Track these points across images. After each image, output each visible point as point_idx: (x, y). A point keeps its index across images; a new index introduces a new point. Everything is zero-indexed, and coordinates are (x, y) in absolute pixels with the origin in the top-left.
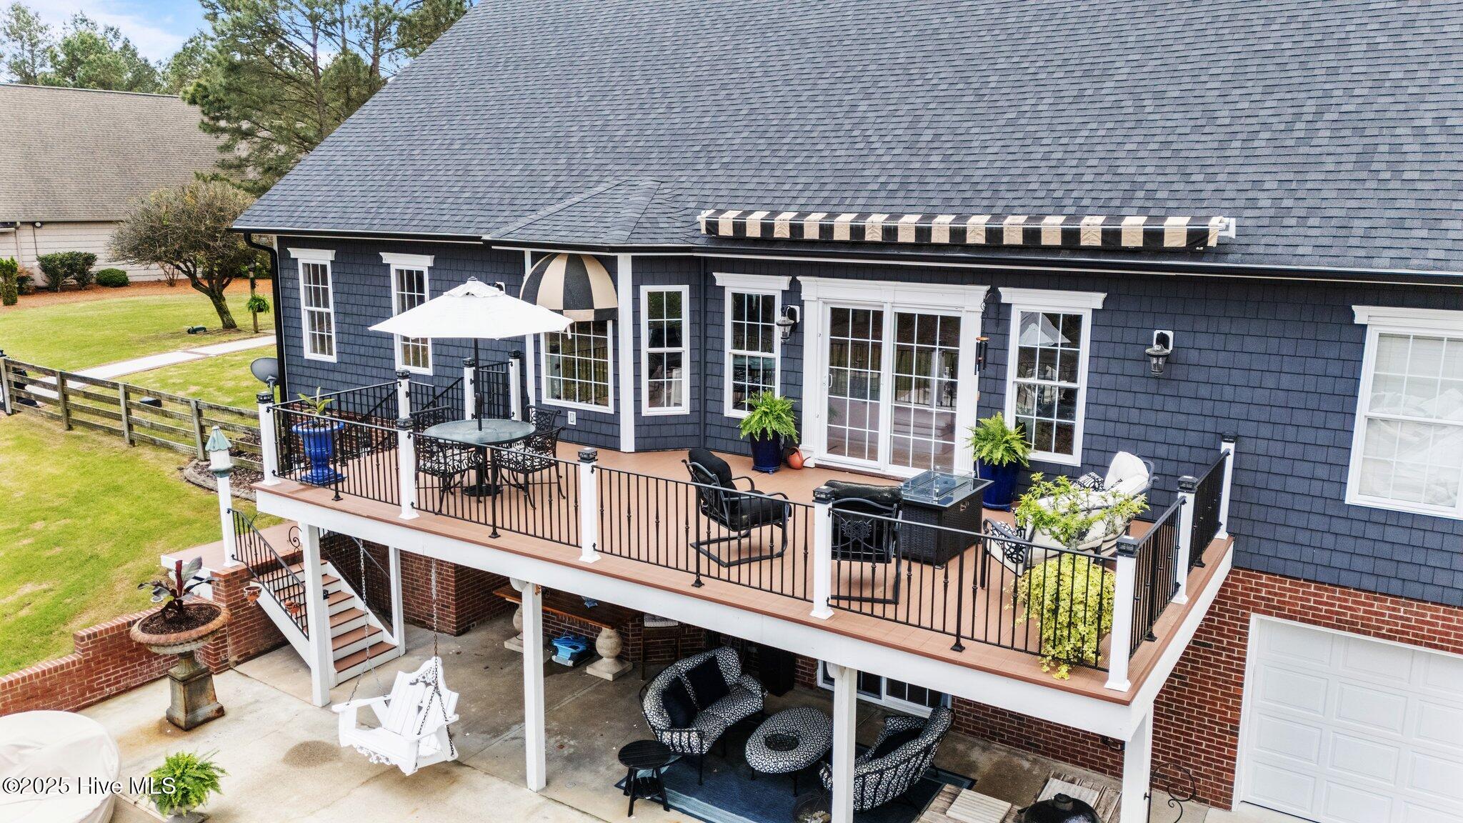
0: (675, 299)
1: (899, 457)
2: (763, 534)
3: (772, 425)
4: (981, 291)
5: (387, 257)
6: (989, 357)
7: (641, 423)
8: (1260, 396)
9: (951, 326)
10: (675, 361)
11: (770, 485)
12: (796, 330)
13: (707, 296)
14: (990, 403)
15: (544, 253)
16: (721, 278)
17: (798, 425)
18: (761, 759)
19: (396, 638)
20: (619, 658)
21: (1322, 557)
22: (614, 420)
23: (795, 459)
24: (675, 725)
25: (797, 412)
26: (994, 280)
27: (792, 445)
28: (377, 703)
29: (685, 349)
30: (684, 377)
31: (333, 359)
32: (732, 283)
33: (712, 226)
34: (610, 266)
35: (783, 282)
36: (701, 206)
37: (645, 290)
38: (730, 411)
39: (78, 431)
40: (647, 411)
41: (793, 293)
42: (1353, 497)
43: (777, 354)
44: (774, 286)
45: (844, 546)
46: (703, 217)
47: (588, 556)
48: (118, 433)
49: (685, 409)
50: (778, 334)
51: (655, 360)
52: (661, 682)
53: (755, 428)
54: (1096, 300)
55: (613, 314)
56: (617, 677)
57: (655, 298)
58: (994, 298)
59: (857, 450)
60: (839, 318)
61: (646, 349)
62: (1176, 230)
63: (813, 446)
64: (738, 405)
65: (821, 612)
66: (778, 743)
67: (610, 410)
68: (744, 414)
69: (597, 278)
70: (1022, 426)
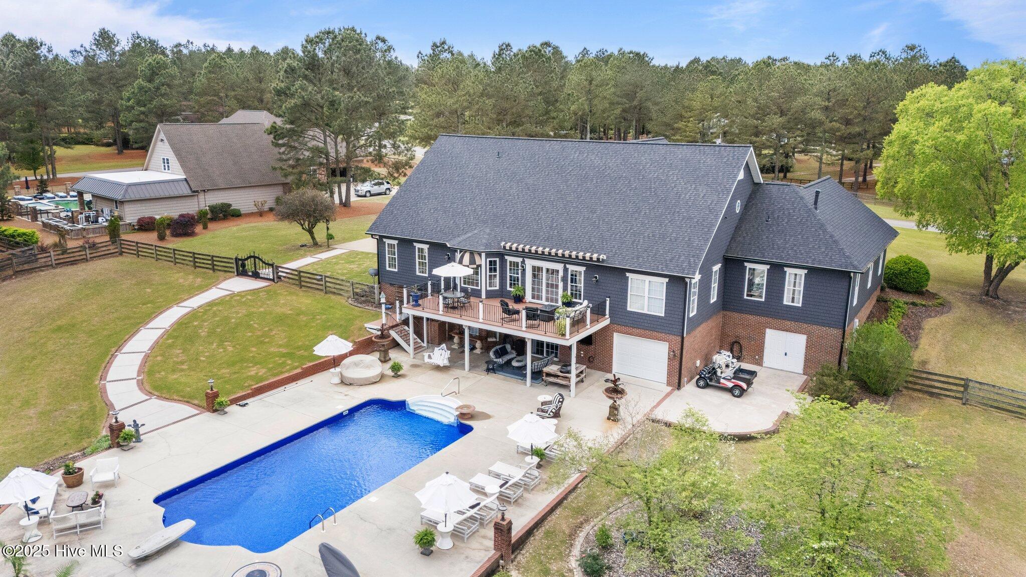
0: (495, 261)
1: (547, 300)
2: (514, 316)
3: (518, 293)
4: (563, 265)
5: (415, 244)
6: (564, 279)
7: (487, 291)
8: (613, 289)
9: (558, 271)
10: (495, 276)
11: (517, 307)
12: (524, 270)
13: (503, 262)
14: (565, 289)
15: (463, 251)
16: (506, 257)
17: (525, 293)
18: (515, 364)
19: (425, 345)
20: (481, 349)
21: (624, 321)
22: (480, 291)
23: (524, 301)
24: (496, 358)
25: (524, 289)
26: (565, 263)
27: (523, 297)
28: (431, 354)
29: (498, 273)
30: (497, 280)
31: (396, 270)
32: (509, 259)
33: (504, 247)
34: (480, 255)
35: (521, 259)
36: (502, 240)
37: (488, 260)
38: (508, 289)
39: (303, 289)
40: (488, 288)
41: (523, 262)
42: (629, 309)
43: (520, 276)
44: (519, 260)
45: (529, 317)
46: (503, 244)
47: (481, 320)
48: (322, 290)
49: (497, 288)
50: (520, 271)
51: (490, 276)
52: (494, 349)
53: (514, 293)
54: (584, 268)
55: (480, 266)
56: (481, 353)
57: (490, 262)
58: (565, 267)
59: (538, 298)
60: (534, 268)
61: (488, 274)
62: (595, 256)
63: (528, 297)
64: (510, 287)
65: (524, 329)
66: (518, 361)
67: (479, 288)
68: (512, 290)
69: (477, 257)
70: (572, 294)
